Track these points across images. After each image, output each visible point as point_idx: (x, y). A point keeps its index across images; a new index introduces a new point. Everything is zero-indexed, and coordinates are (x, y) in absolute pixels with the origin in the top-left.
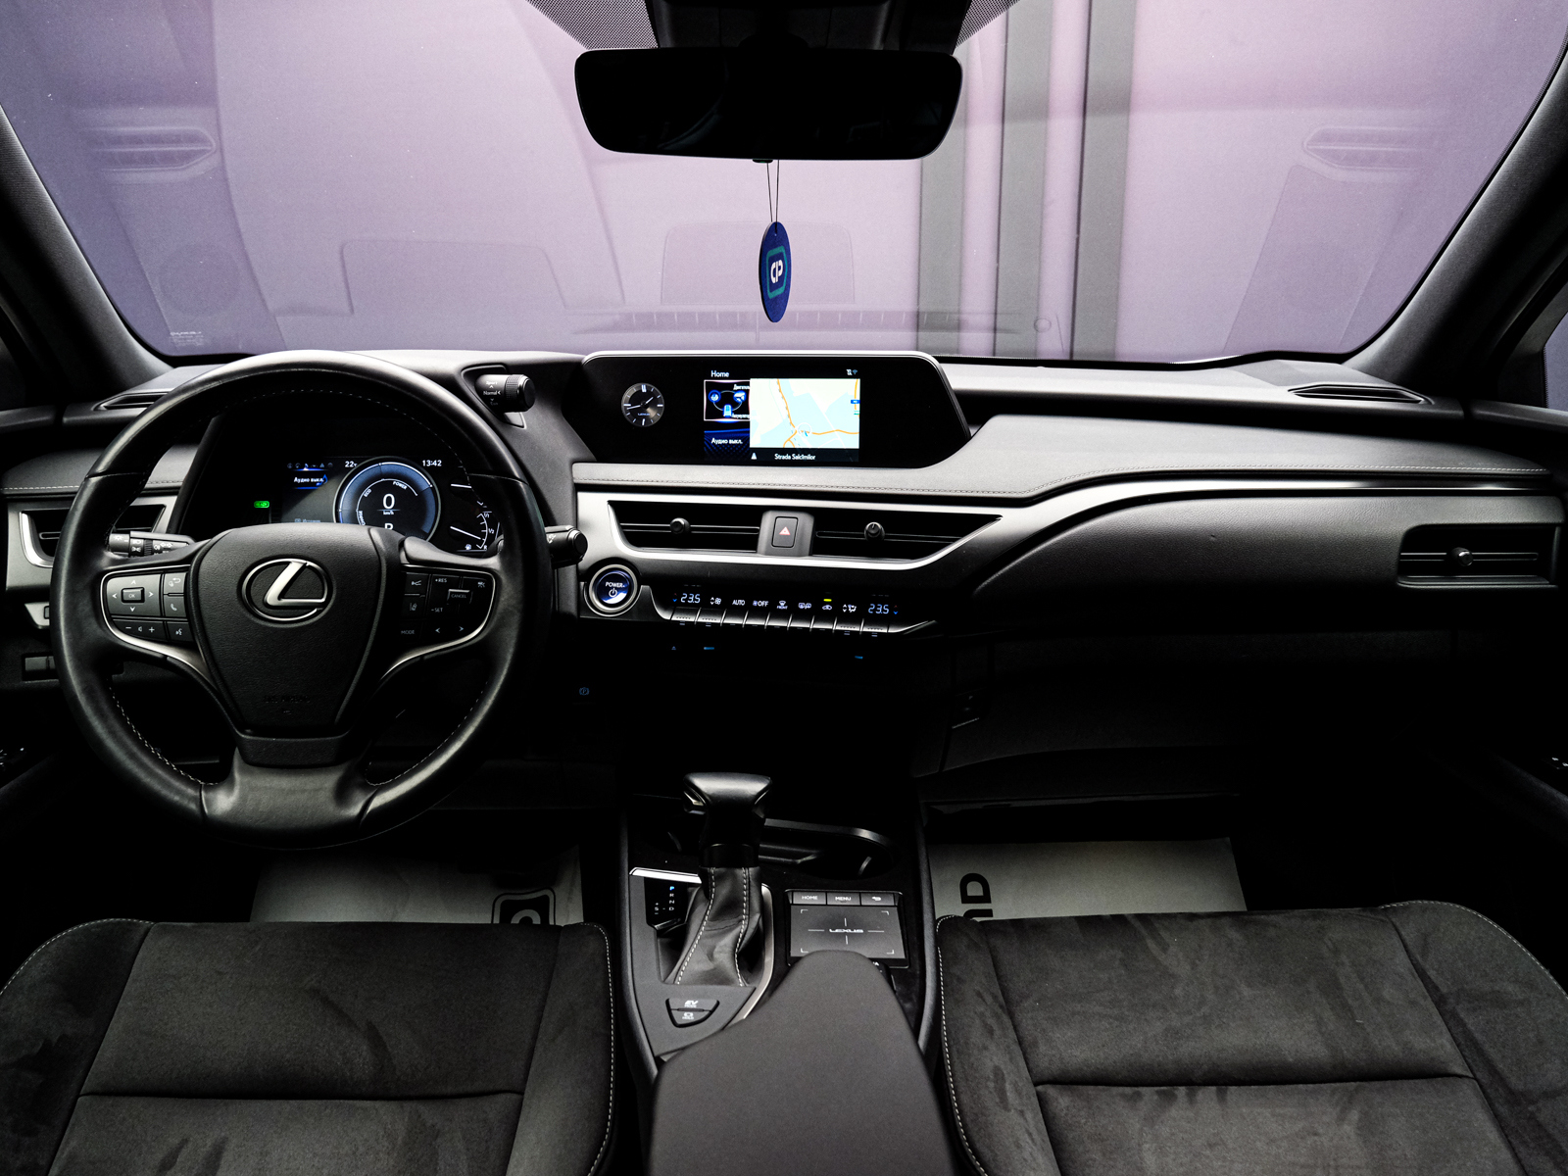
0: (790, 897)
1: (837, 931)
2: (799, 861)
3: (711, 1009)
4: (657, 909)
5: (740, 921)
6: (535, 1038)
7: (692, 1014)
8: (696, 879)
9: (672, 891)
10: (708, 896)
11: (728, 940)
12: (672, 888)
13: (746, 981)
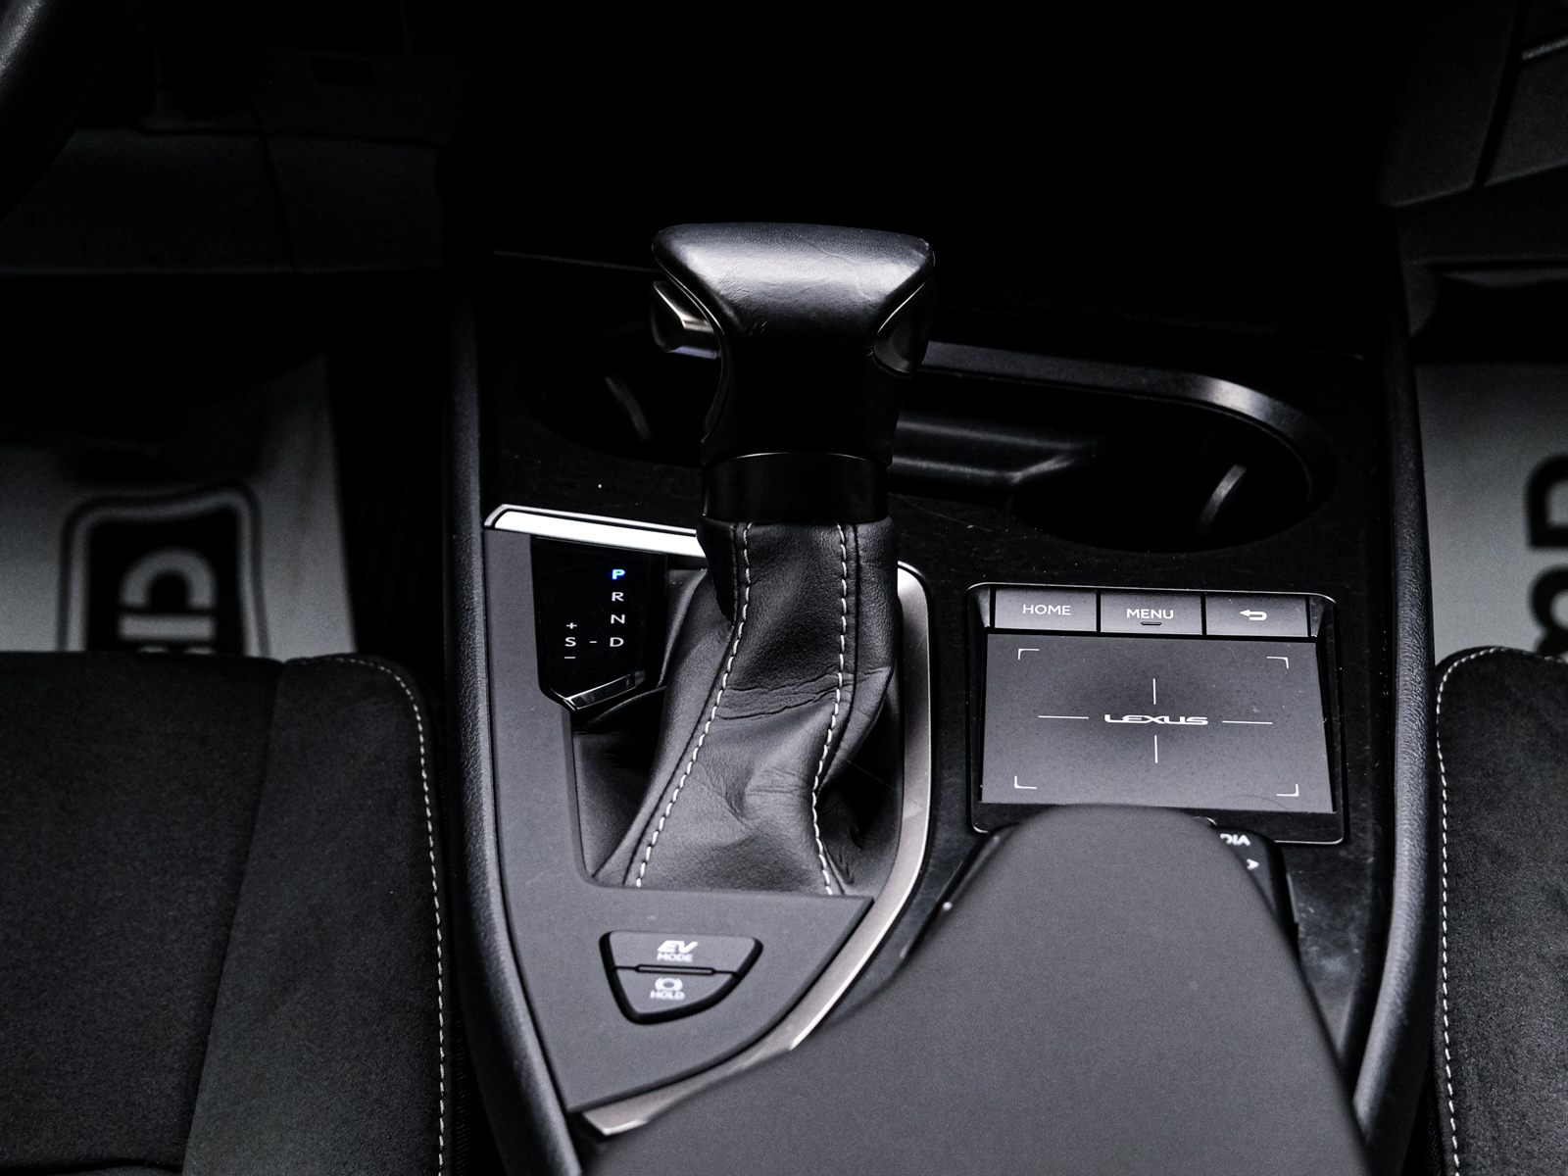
0: (985, 605)
1: (1126, 719)
2: (1018, 476)
3: (735, 968)
4: (571, 642)
5: (830, 689)
6: (209, 1005)
7: (678, 983)
8: (688, 545)
9: (619, 585)
10: (728, 608)
11: (791, 750)
12: (617, 573)
13: (845, 873)
